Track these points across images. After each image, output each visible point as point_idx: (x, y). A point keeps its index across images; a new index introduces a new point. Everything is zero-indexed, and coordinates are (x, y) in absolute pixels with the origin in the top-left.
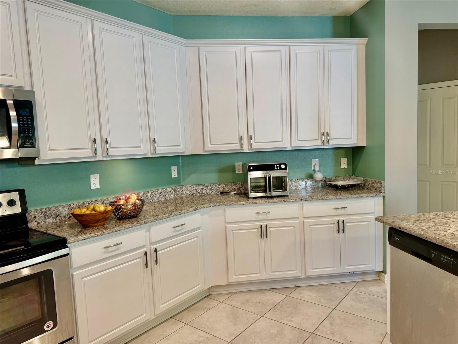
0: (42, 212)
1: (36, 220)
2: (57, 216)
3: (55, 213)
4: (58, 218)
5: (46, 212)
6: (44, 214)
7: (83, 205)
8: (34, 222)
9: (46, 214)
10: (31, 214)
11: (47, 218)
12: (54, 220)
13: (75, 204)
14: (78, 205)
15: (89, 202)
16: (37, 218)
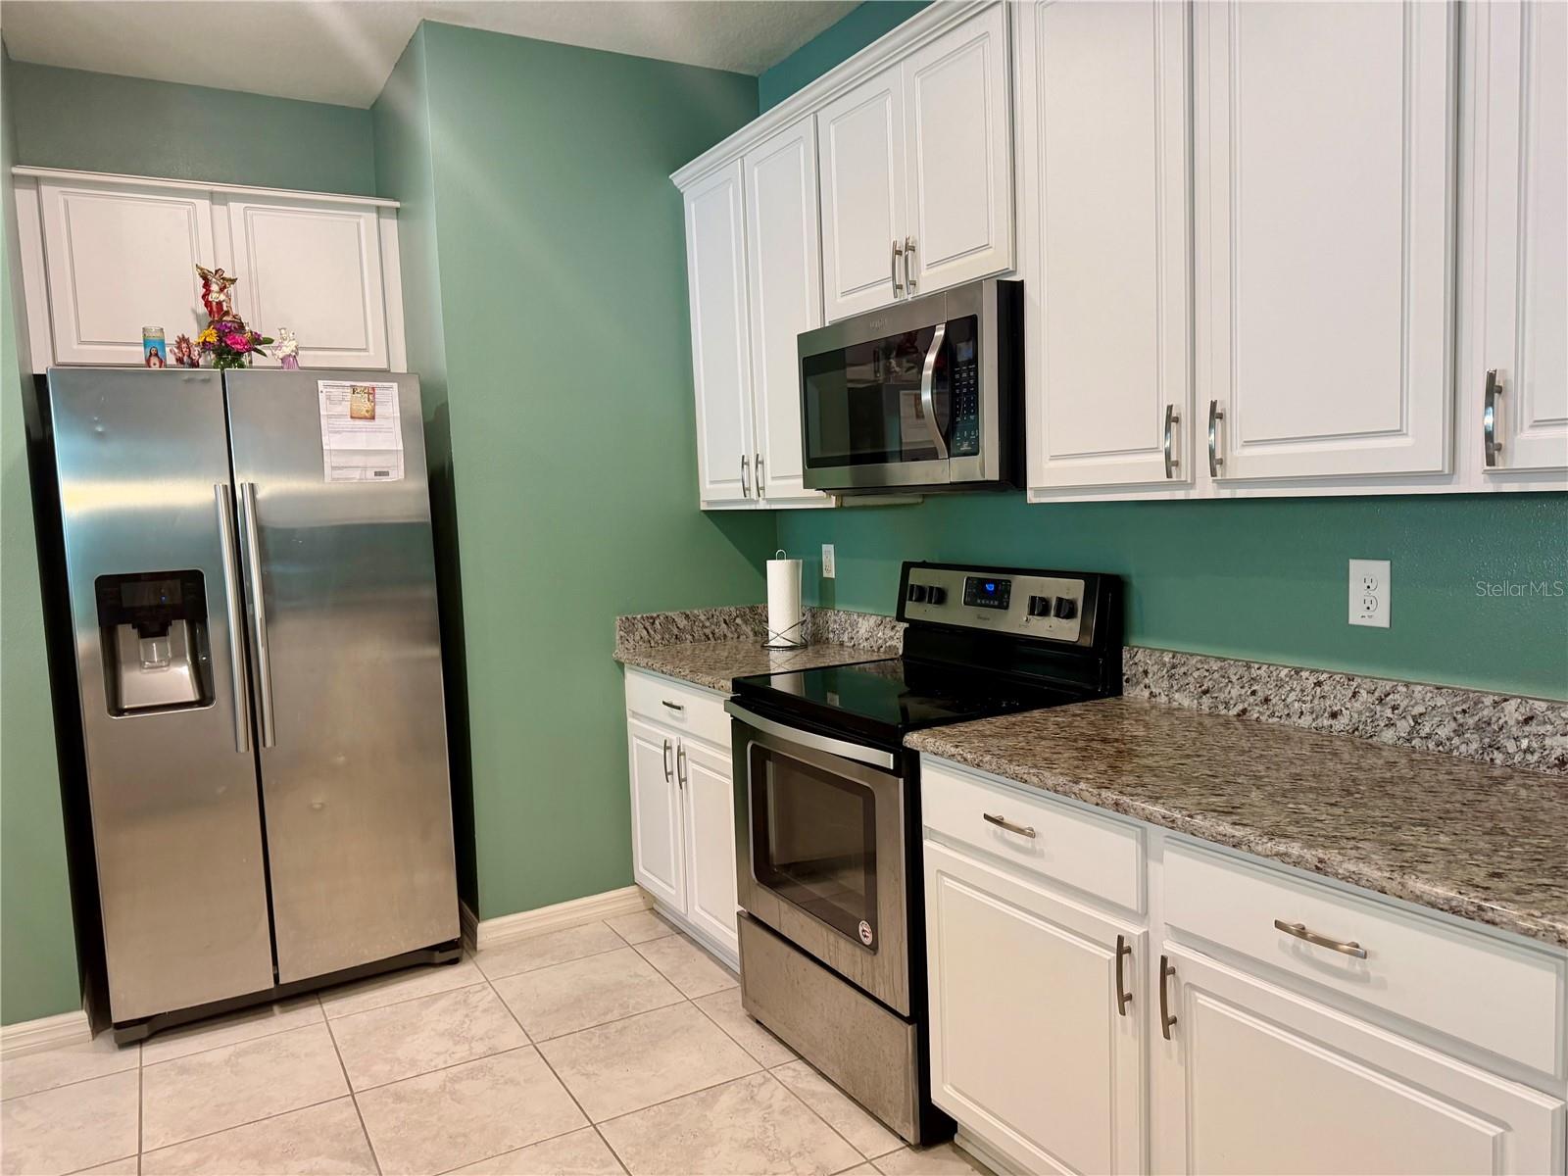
0: (1164, 665)
1: (1147, 681)
2: (1205, 692)
3: (1199, 680)
4: (1206, 701)
5: (1174, 667)
6: (1168, 671)
7: (1295, 683)
8: (1142, 686)
9: (1173, 671)
10: (1136, 660)
11: (1175, 688)
12: (1196, 701)
13: (1264, 667)
14: (1275, 674)
15: (1321, 678)
16: (1150, 676)
